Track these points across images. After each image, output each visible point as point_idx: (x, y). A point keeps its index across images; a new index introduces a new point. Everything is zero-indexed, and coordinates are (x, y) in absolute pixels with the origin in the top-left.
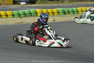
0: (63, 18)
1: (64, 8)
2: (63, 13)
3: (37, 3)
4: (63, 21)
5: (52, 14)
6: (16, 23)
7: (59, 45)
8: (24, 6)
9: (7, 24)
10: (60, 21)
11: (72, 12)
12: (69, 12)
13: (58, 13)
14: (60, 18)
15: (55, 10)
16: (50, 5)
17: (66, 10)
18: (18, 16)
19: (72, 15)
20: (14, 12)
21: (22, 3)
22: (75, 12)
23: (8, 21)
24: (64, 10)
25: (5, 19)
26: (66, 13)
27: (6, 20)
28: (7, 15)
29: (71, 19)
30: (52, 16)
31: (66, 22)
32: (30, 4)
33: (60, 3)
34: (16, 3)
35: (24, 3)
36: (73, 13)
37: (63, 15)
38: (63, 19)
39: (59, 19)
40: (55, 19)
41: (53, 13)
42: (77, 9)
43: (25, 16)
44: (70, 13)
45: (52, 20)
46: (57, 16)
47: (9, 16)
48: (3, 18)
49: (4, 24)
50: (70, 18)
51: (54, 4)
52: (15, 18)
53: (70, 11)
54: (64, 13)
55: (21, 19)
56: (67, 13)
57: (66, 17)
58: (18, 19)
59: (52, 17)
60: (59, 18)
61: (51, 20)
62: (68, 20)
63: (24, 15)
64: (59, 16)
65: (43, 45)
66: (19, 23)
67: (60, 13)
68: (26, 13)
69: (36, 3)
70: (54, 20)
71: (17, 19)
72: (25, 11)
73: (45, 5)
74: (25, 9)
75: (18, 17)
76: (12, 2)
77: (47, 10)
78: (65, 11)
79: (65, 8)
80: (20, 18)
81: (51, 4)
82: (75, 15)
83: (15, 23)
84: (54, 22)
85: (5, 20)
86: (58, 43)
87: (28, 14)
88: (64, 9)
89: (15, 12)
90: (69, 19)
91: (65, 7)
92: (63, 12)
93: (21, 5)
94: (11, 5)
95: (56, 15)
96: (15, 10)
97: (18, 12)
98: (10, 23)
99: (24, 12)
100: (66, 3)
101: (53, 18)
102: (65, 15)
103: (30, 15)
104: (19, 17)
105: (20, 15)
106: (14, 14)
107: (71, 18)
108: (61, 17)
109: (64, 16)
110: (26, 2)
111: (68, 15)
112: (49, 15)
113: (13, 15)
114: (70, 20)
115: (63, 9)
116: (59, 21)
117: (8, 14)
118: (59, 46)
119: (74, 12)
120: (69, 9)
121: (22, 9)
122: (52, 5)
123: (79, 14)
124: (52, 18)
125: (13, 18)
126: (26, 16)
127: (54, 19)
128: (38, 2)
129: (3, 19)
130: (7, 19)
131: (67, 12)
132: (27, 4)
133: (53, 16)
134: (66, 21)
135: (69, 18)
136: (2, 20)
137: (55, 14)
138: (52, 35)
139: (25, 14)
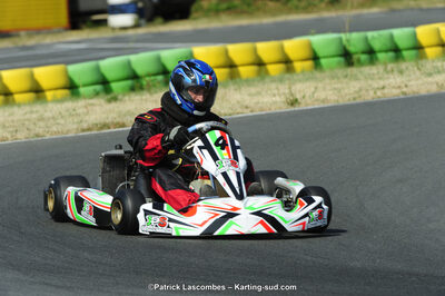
0: (339, 86)
1: (344, 32)
2: (342, 59)
3: (196, 11)
4: (341, 102)
5: (282, 66)
6: (89, 129)
7: (261, 222)
8: (130, 32)
9: (37, 136)
10: (323, 101)
11: (386, 51)
12: (371, 52)
13: (315, 58)
14: (324, 89)
15: (294, 46)
16: (267, 20)
17: (354, 40)
18: (99, 87)
19: (390, 66)
20: (72, 69)
21: (117, 20)
22: (405, 53)
23: (41, 119)
24: (345, 42)
25: (28, 109)
26: (355, 57)
27: (34, 116)
28: (37, 91)
29: (386, 91)
30: (281, 80)
31: (358, 105)
32: (160, 20)
33: (323, 5)
34: (84, 22)
35: (126, 19)
36: (391, 54)
37: (341, 72)
38: (339, 90)
39: (321, 95)
40: (298, 97)
41: (287, 62)
42: (415, 35)
43: (132, 89)
44: (377, 59)
45: (283, 99)
46: (307, 80)
47: (49, 95)
48: (19, 105)
49: (22, 137)
50: (376, 86)
51: (290, 11)
52: (81, 103)
53: (376, 45)
54: (347, 57)
55: (113, 105)
56: (364, 57)
57: (357, 79)
58: (97, 108)
59: (280, 86)
60: (320, 85)
61: (277, 99)
62: (369, 96)
63: (129, 82)
64: (318, 74)
65: (176, 230)
66: (105, 126)
67: (323, 61)
68: (140, 71)
69: (194, 15)
70: (294, 102)
71: (92, 105)
72: (133, 58)
73: (244, 21)
74: (135, 51)
75: (97, 94)
76: (63, 16)
77: (255, 50)
78: (352, 49)
79: (351, 31)
80: (109, 101)
81: (274, 15)
82: (403, 65)
83: (83, 130)
84: (292, 109)
85: (28, 116)
86: (259, 213)
87: (149, 75)
88: (343, 36)
89: (79, 71)
90: (371, 93)
91: (347, 28)
92: (340, 56)
93: (113, 29)
94: (59, 32)
95: (303, 71)
96: (79, 58)
97: (98, 69)
98: (54, 129)
99: (129, 63)
100: (352, 7)
101: (287, 91)
102: (350, 70)
103: (159, 82)
104: (102, 94)
105: (104, 83)
106: (77, 81)
107: (382, 83)
108: (327, 81)
109: (346, 76)
110: (140, 13)
111: (367, 70)
112: (267, 72)
113: (72, 87)
114: (379, 93)
115: (341, 39)
116: (322, 105)
117: (44, 84)
118: (261, 230)
119: (396, 50)
120: (370, 34)
121: (118, 52)
122: (281, 18)
123: (423, 62)
124: (281, 91)
125: (69, 105)
126: (141, 88)
127: (292, 95)
128: (201, 8)
129: (15, 109)
130: (38, 107)
131: (363, 53)
132: (143, 22)
133: (287, 76)
134: (358, 101)
135: (370, 82)
136: (12, 114)
137: (298, 66)
138: (225, 175)
139: (134, 76)
